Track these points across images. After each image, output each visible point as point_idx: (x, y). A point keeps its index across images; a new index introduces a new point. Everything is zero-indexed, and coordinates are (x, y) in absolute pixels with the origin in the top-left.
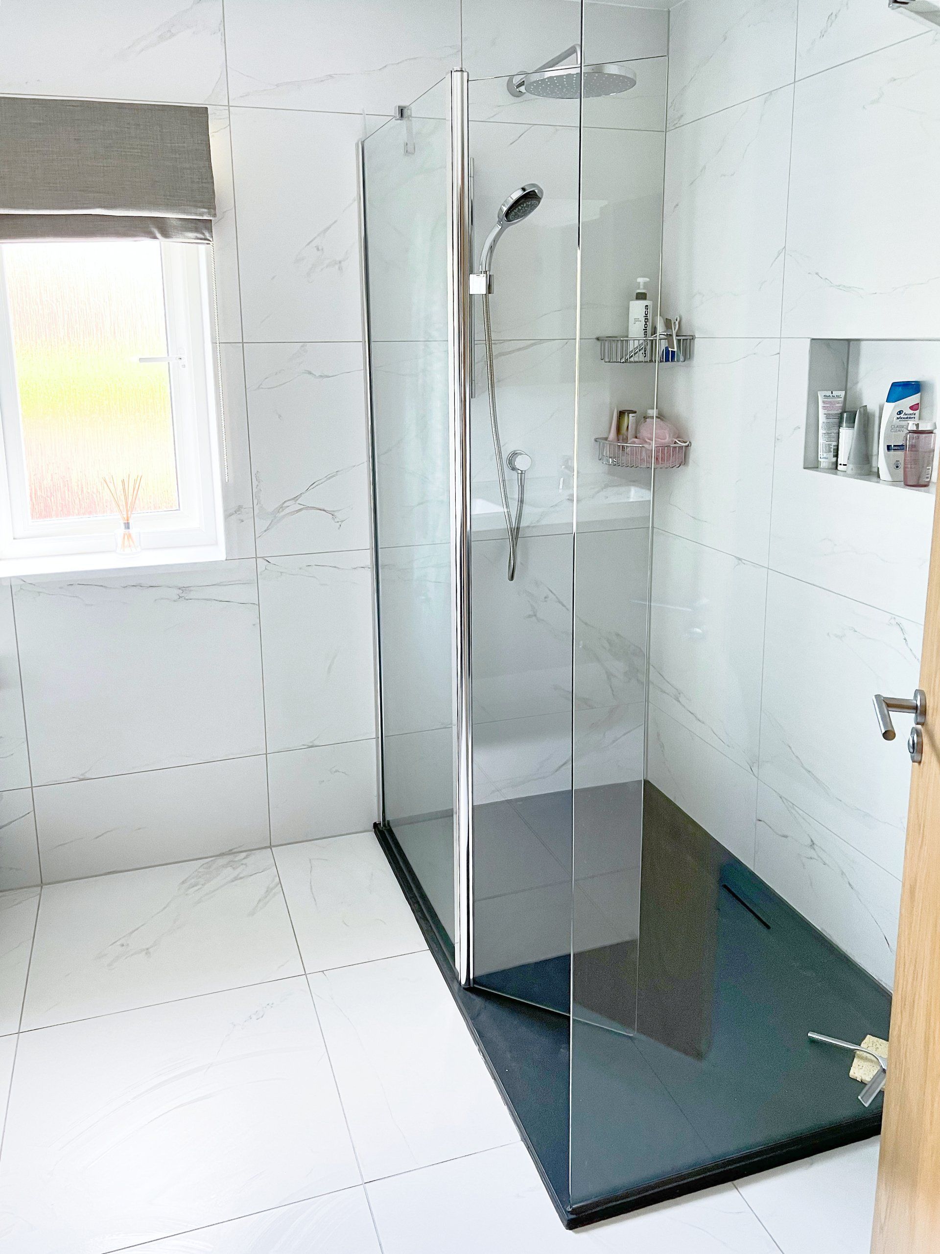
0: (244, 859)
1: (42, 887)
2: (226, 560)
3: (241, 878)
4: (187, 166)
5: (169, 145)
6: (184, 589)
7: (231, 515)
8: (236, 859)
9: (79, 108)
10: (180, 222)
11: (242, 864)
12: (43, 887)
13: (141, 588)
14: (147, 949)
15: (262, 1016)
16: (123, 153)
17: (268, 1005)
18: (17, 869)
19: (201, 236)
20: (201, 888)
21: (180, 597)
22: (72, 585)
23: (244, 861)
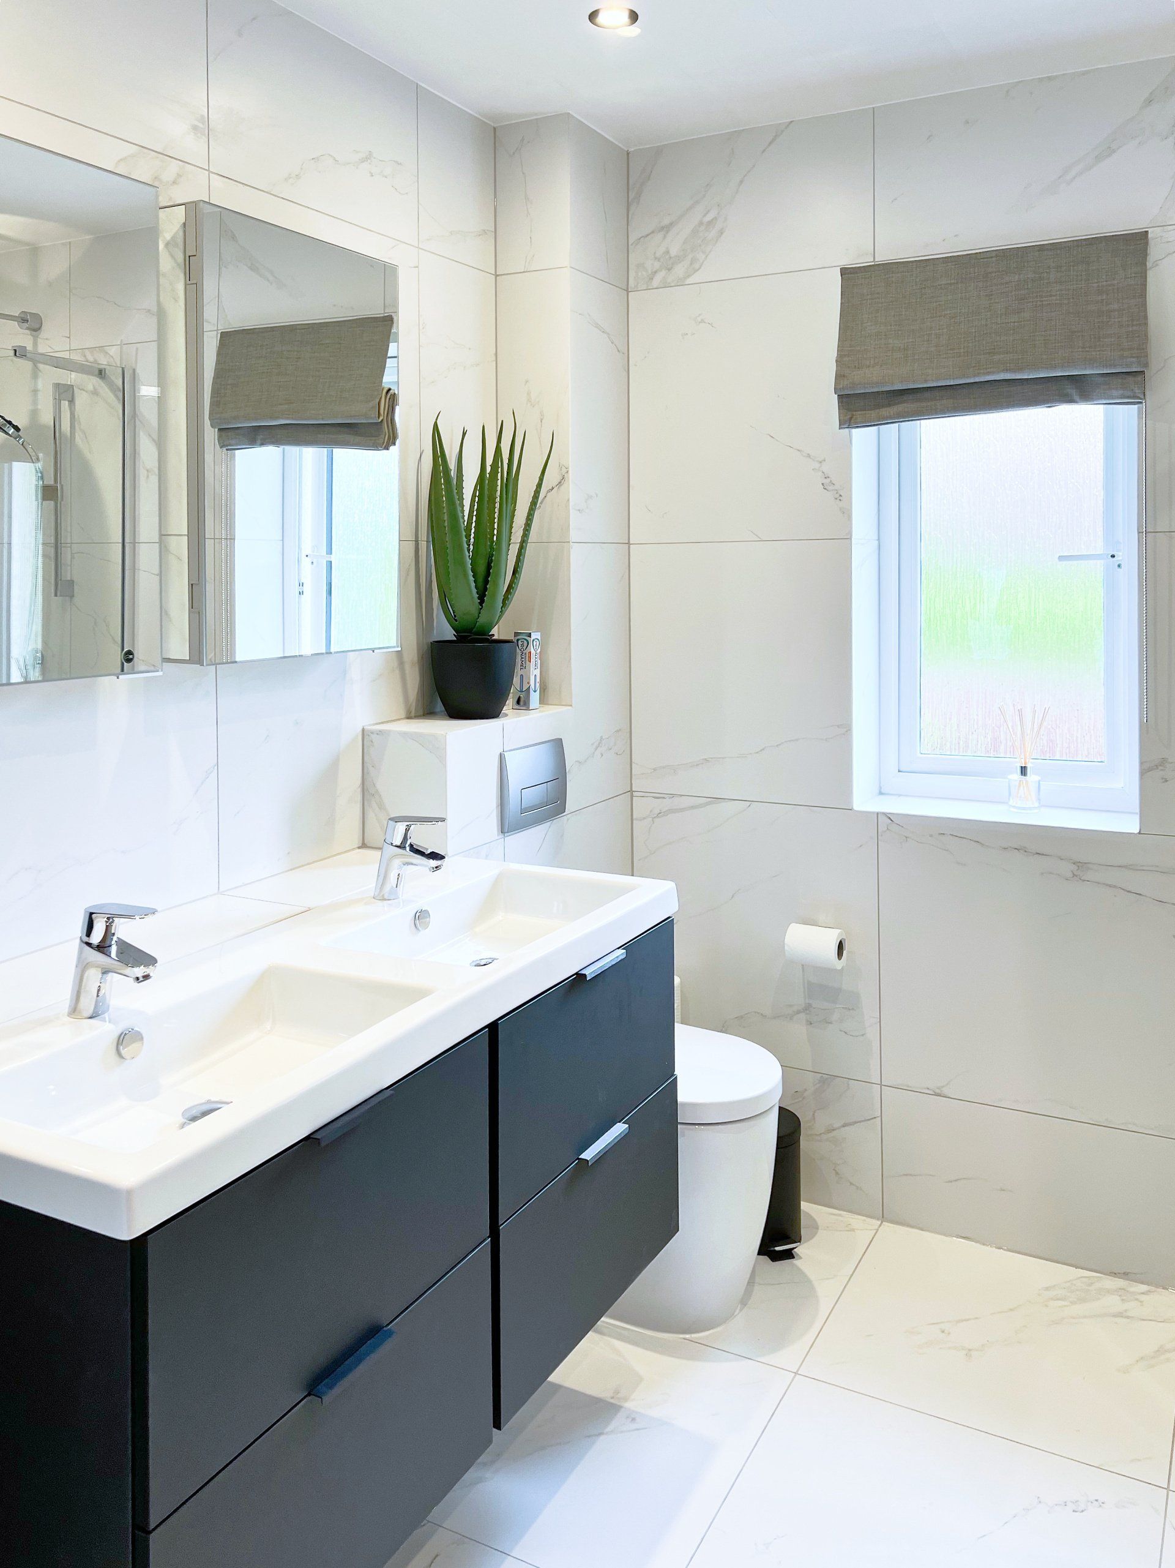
0: (1143, 1293)
1: (882, 1222)
2: (1139, 833)
3: (1128, 1317)
4: (1116, 306)
5: (1096, 285)
6: (1079, 864)
7: (1150, 770)
8: (1132, 1289)
9: (994, 259)
10: (1103, 379)
11: (1137, 1299)
12: (884, 1223)
13: (1026, 853)
14: (970, 1350)
15: (1083, 1511)
16: (1039, 303)
17: (1096, 1500)
18: (857, 1188)
19: (1129, 393)
20: (1067, 1306)
21: (1074, 875)
22: (944, 834)
23: (1143, 1298)
